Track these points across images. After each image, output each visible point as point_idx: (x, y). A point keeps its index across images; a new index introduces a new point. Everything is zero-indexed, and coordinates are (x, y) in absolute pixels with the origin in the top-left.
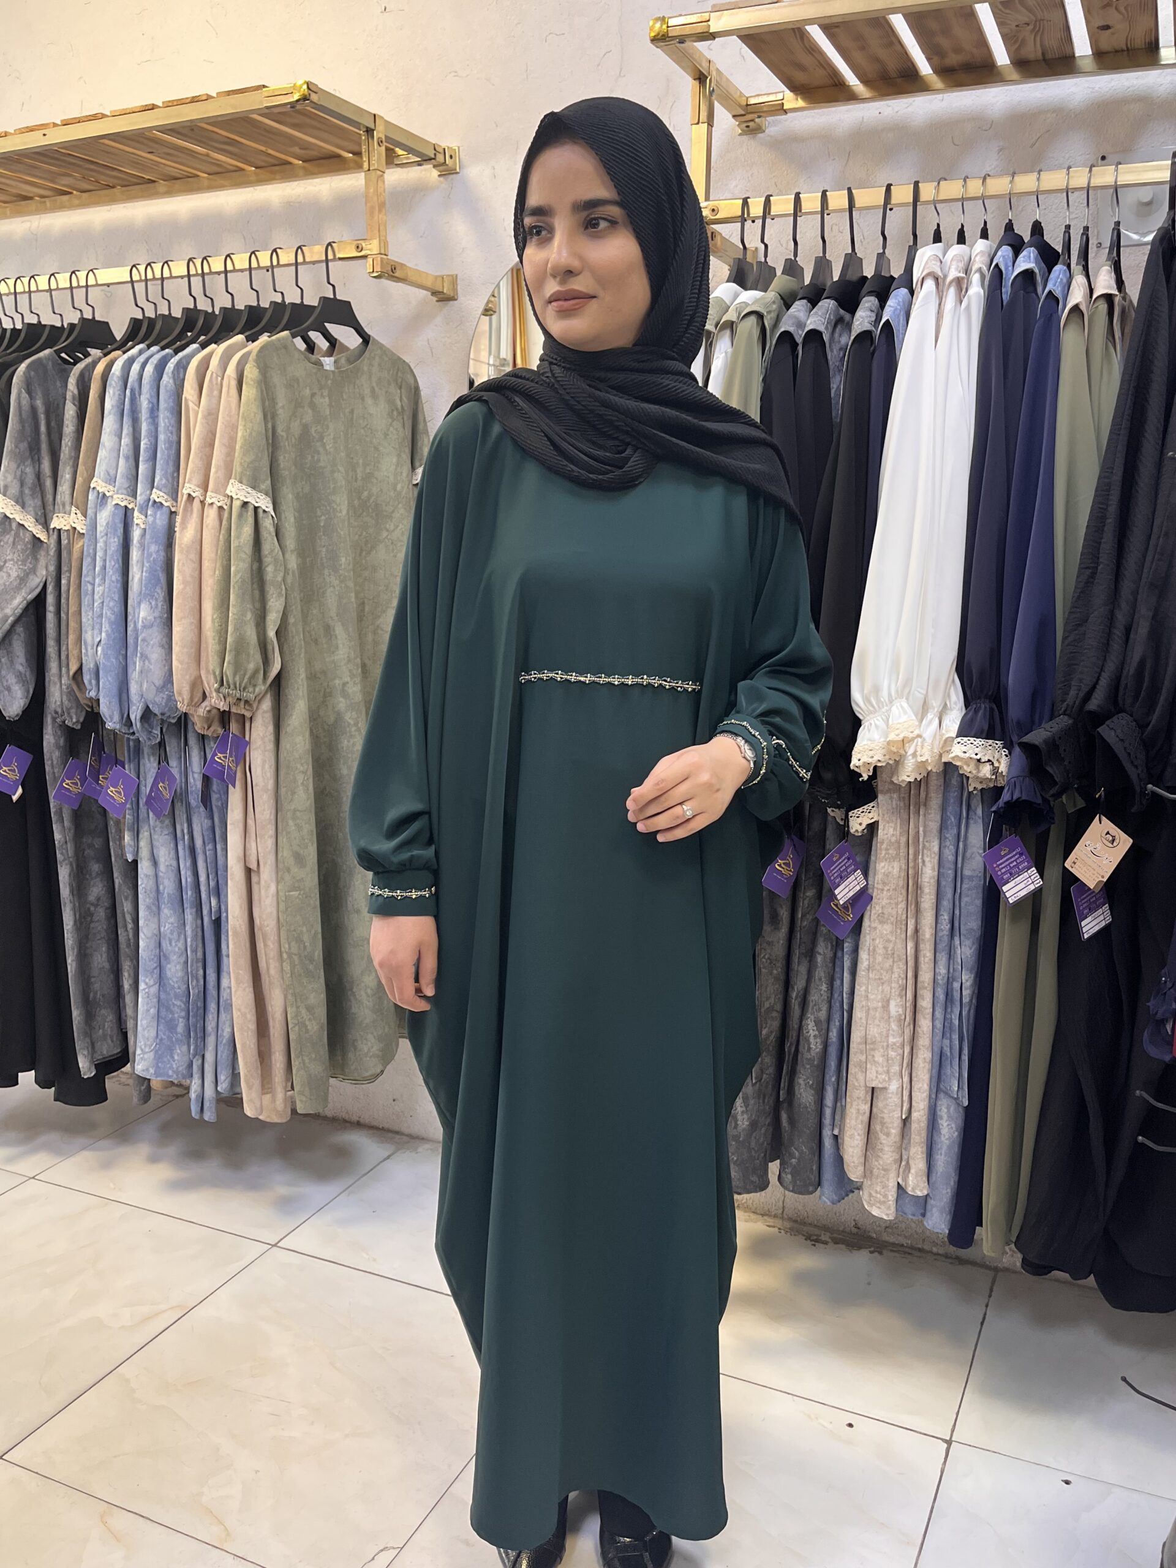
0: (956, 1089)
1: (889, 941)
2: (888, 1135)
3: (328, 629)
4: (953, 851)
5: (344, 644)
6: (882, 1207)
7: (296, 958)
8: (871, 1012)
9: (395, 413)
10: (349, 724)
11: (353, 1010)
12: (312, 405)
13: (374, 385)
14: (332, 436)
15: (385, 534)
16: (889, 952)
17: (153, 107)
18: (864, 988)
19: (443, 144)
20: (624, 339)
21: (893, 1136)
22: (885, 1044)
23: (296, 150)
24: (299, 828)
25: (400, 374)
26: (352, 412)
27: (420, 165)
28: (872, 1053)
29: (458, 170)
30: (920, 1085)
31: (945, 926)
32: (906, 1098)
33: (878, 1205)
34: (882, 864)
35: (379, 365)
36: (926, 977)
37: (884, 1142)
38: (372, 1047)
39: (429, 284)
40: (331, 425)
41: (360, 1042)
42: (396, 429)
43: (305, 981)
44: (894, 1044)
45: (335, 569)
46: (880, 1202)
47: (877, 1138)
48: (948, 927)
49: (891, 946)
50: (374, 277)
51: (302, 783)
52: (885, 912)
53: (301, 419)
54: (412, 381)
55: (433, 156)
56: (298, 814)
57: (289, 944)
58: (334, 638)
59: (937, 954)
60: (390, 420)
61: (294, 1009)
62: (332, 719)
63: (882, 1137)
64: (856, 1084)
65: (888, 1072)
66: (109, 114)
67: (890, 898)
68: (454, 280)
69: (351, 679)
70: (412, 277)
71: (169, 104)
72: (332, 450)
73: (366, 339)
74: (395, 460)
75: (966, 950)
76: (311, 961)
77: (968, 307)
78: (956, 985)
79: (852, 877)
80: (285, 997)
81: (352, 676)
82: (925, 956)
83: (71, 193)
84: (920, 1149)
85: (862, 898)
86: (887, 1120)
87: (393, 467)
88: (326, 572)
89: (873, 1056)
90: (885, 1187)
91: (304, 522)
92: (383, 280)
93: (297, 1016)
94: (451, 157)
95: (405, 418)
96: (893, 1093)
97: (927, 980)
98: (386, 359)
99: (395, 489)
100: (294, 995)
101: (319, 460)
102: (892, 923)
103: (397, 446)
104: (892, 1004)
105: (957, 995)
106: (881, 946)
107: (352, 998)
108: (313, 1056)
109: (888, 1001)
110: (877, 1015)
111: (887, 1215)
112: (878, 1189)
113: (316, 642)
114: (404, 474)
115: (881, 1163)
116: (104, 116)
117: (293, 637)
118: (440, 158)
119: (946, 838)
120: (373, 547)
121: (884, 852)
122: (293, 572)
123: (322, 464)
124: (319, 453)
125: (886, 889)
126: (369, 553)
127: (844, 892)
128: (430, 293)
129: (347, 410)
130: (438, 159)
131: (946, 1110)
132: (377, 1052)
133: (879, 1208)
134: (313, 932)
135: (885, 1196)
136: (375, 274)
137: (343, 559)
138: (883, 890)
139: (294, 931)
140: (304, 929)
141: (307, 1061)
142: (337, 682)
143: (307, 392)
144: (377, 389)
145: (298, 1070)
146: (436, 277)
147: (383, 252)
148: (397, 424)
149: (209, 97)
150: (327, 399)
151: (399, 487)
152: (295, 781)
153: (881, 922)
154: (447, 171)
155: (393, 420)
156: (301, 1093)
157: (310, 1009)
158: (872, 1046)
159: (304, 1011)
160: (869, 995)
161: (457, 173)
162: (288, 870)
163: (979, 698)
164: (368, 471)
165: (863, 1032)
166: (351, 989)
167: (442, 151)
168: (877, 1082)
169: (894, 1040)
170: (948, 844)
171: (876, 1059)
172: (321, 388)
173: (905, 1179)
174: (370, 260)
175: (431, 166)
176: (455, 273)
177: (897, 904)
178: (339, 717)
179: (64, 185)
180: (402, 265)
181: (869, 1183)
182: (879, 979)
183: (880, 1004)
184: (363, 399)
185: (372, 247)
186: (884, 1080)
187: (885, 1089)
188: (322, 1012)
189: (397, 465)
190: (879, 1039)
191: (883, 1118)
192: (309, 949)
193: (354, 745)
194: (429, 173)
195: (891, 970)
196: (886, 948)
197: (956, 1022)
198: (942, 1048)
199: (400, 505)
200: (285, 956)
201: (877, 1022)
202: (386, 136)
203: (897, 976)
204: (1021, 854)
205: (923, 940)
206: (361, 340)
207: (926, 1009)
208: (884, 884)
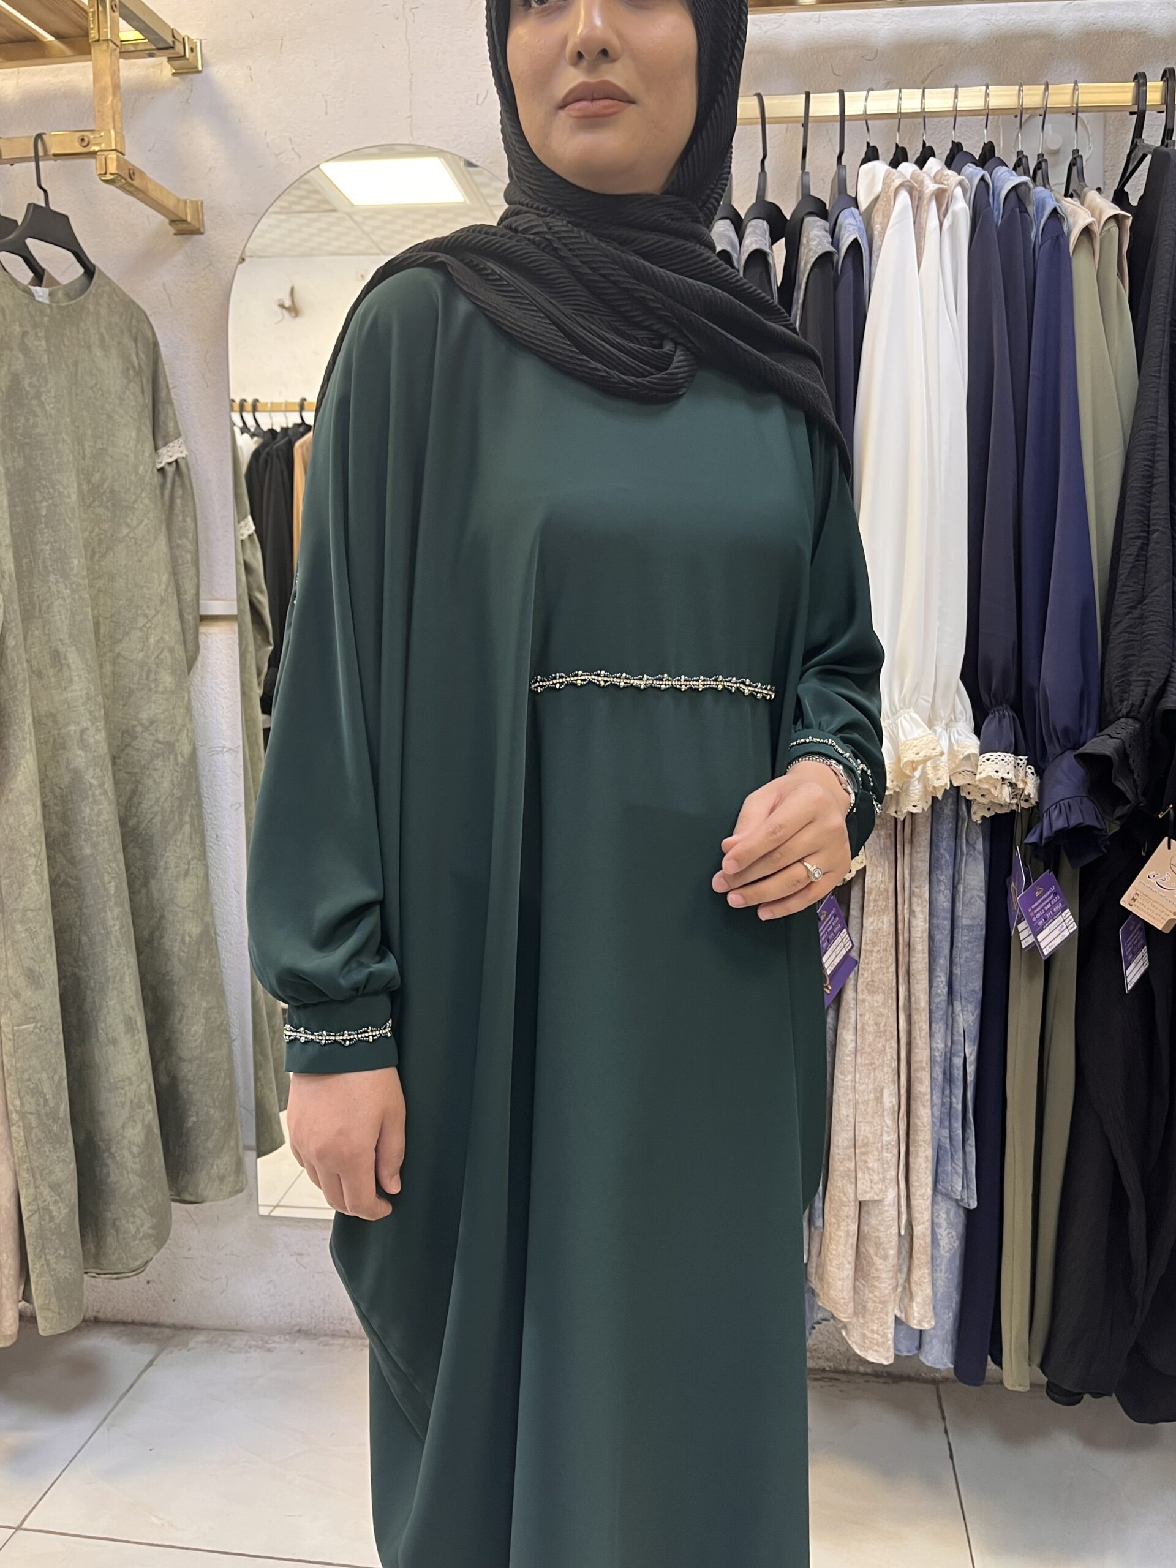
0: (960, 1189)
1: (881, 1015)
2: (885, 1258)
3: (57, 658)
4: (949, 897)
5: (80, 677)
6: (881, 1350)
7: (33, 1119)
8: (861, 1106)
9: (131, 372)
10: (91, 785)
11: (112, 1178)
12: (25, 349)
13: (103, 330)
14: (53, 394)
15: (125, 531)
16: (882, 1029)
18: (849, 1077)
19: (183, 31)
20: (652, 182)
21: (891, 1258)
22: (880, 1144)
24: (32, 934)
25: (134, 322)
26: (76, 364)
27: (154, 55)
28: (864, 1158)
29: (200, 68)
30: (924, 1191)
31: (942, 989)
32: (904, 1209)
33: (876, 1348)
34: (871, 919)
35: (109, 305)
36: (922, 1055)
37: (881, 1267)
38: (142, 1225)
39: (170, 204)
40: (50, 377)
41: (124, 1222)
42: (134, 394)
43: (47, 1148)
44: (889, 1143)
45: (65, 575)
46: (878, 1344)
47: (871, 1264)
48: (945, 990)
49: (883, 1021)
50: (106, 182)
51: (35, 871)
52: (876, 979)
53: (10, 365)
54: (150, 334)
55: (172, 44)
56: (30, 914)
57: (21, 1099)
58: (65, 667)
59: (933, 1025)
60: (125, 381)
61: (32, 1190)
62: (67, 779)
63: (878, 1261)
64: (845, 1199)
65: (884, 1180)
67: (881, 961)
68: (198, 207)
69: (93, 724)
70: (149, 192)
72: (53, 412)
73: (90, 271)
74: (134, 434)
75: (967, 1018)
76: (55, 1119)
77: (953, 227)
78: (958, 1061)
79: (839, 939)
80: (16, 1175)
81: (94, 720)
82: (920, 1029)
84: (927, 1271)
85: (849, 964)
86: (884, 1239)
87: (132, 443)
88: (52, 578)
89: (866, 1162)
90: (883, 1323)
91: (18, 509)
92: (117, 188)
93: (35, 1199)
94: (192, 50)
95: (144, 381)
96: (889, 1205)
97: (925, 1059)
98: (116, 299)
99: (137, 474)
100: (31, 1170)
101: (35, 425)
102: (884, 993)
103: (136, 417)
104: (886, 1093)
105: (958, 1073)
106: (871, 1022)
107: (109, 1161)
108: (62, 1253)
109: (882, 1091)
110: (869, 1110)
111: (887, 1359)
112: (875, 1328)
113: (39, 674)
114: (147, 454)
115: (878, 1294)
117: (14, 666)
118: (179, 47)
119: (939, 881)
120: (109, 549)
121: (872, 905)
122: (10, 576)
123: (39, 430)
124: (35, 415)
125: (875, 950)
126: (104, 556)
127: (830, 960)
128: (167, 221)
129: (70, 361)
130: (175, 51)
131: (944, 1216)
132: (150, 1231)
133: (877, 1351)
134: (56, 1078)
135: (884, 1335)
136: (108, 177)
137: (76, 561)
138: (872, 952)
139: (29, 1080)
140: (44, 1075)
141: (52, 1259)
142: (72, 728)
143: (17, 329)
144: (107, 338)
145: (40, 1275)
146: (178, 200)
147: (119, 150)
148: (135, 387)
150: (43, 342)
151: (141, 469)
152: (24, 868)
153: (872, 993)
154: (186, 69)
155: (130, 381)
156: (46, 1307)
157: (54, 1187)
158: (863, 1150)
159: (46, 1191)
160: (857, 1085)
161: (199, 72)
162: (17, 995)
163: (1001, 704)
164: (99, 446)
165: (851, 1133)
166: (108, 1149)
167: (181, 40)
168: (871, 1194)
169: (888, 1139)
170: (942, 888)
171: (870, 1165)
172: (35, 326)
173: (906, 1310)
174: (101, 159)
176: (201, 199)
177: (888, 968)
178: (77, 775)
180: (141, 172)
181: (862, 1321)
182: (871, 1064)
183: (872, 1095)
184: (89, 348)
185: (105, 140)
186: (881, 1190)
187: (880, 1201)
188: (71, 1188)
189: (138, 440)
190: (872, 1140)
191: (878, 1238)
192: (52, 1104)
193: (99, 813)
194: (161, 68)
195: (883, 1051)
196: (877, 1024)
197: (959, 1107)
198: (939, 1140)
199: (144, 495)
200: (15, 1117)
201: (869, 1118)
203: (889, 1057)
204: (1055, 894)
205: (917, 1009)
206: (82, 270)
207: (925, 1094)
208: (874, 944)
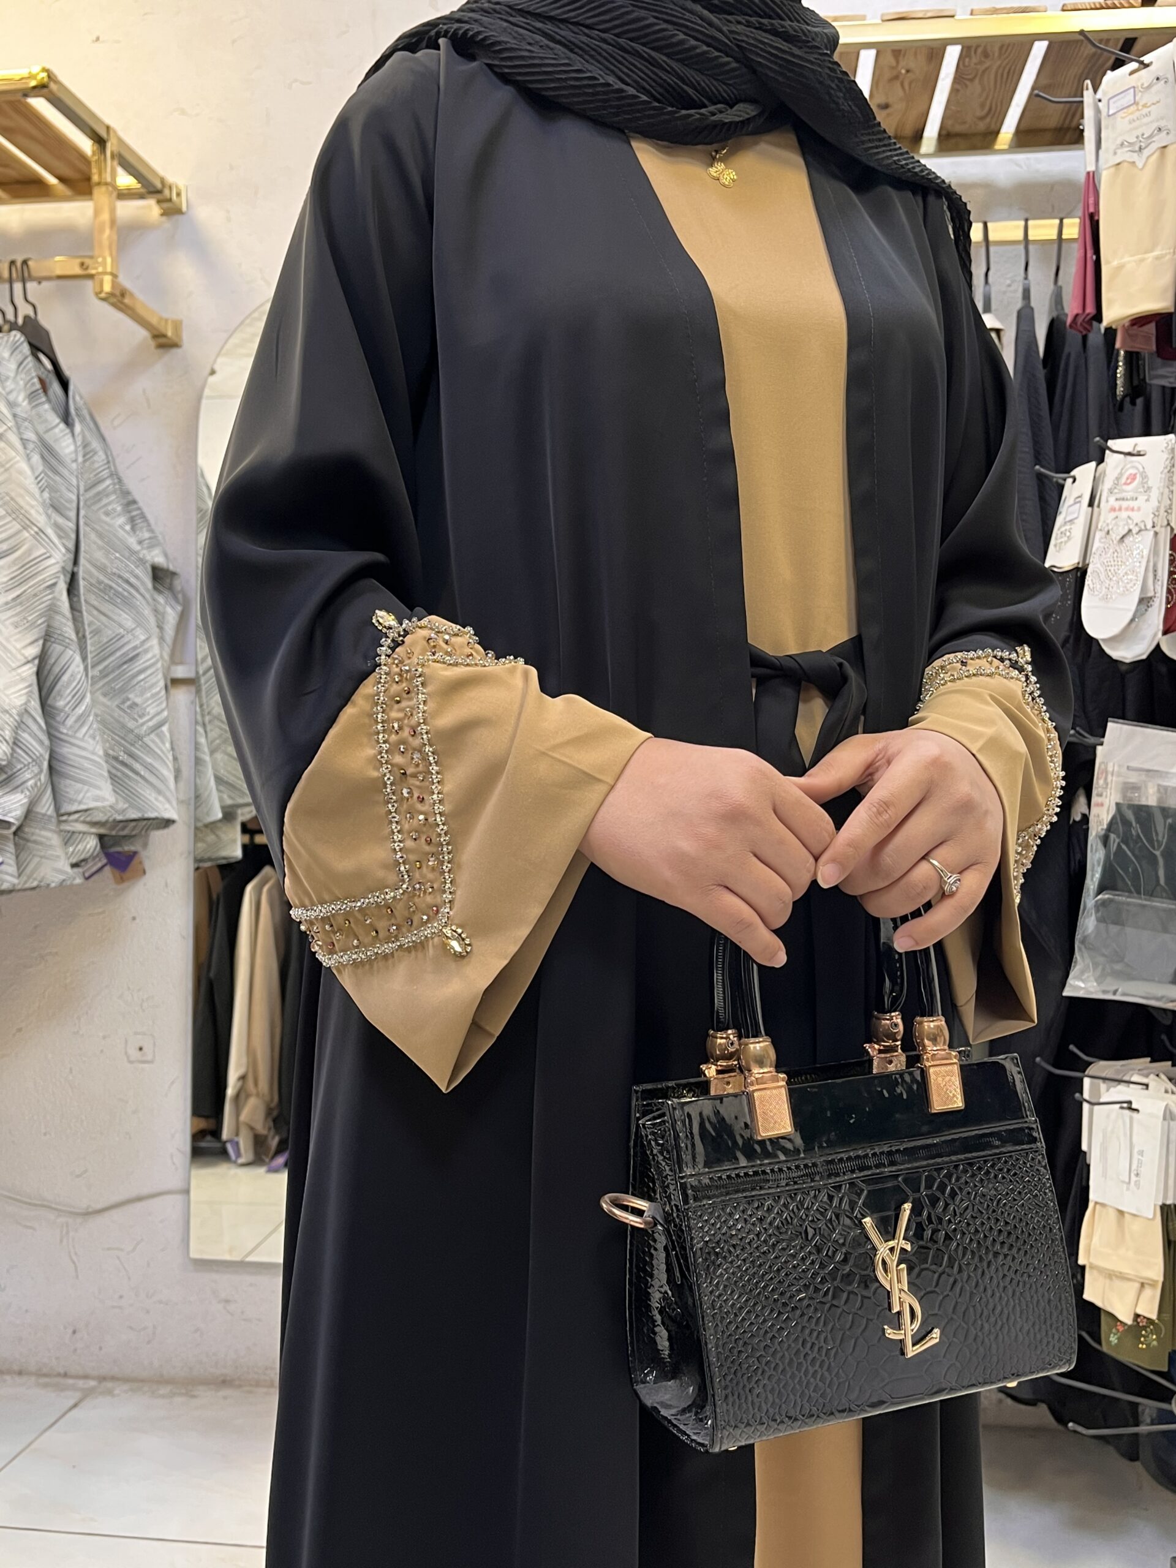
19: (170, 179)
27: (144, 198)
50: (101, 299)
55: (160, 189)
68: (177, 325)
70: (140, 309)
92: (109, 305)
94: (178, 195)
128: (149, 336)
130: (163, 195)
136: (103, 296)
146: (161, 318)
147: (113, 272)
154: (172, 210)
161: (183, 213)
167: (169, 187)
174: (98, 280)
175: (154, 201)
176: (180, 317)
180: (131, 293)
185: (102, 265)
202: (118, 152)
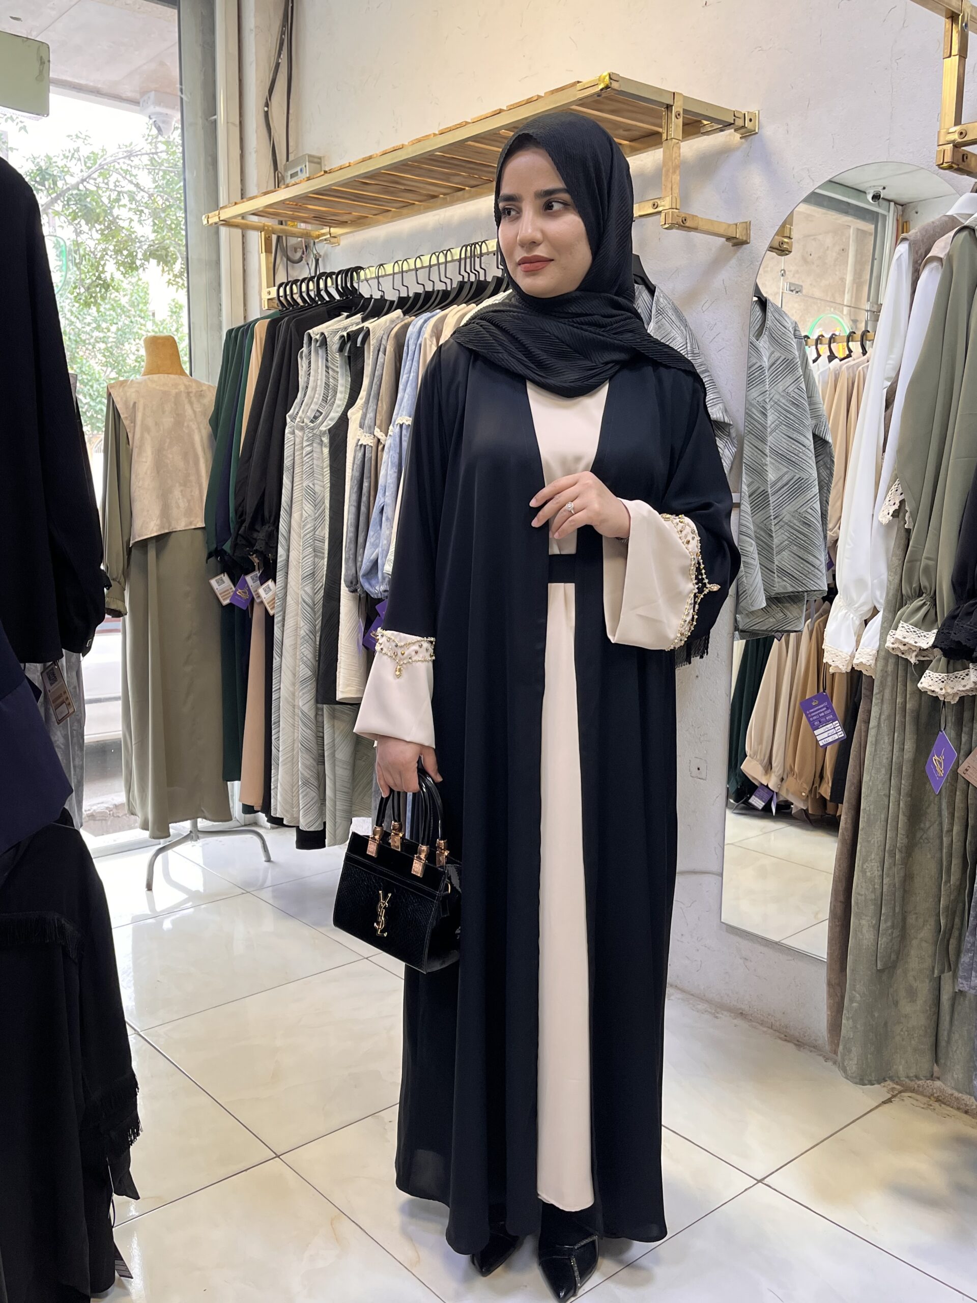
17: (500, 111)
19: (744, 110)
23: (621, 132)
27: (722, 131)
29: (757, 131)
50: (666, 228)
55: (733, 122)
66: (470, 121)
68: (747, 226)
70: (702, 225)
71: (511, 108)
83: (464, 189)
92: (674, 230)
94: (751, 120)
116: (467, 123)
118: (740, 123)
128: (724, 239)
130: (736, 123)
136: (667, 226)
146: (729, 225)
147: (674, 207)
149: (539, 97)
154: (747, 134)
161: (757, 133)
167: (742, 117)
174: (663, 215)
175: (733, 130)
176: (750, 219)
179: (457, 184)
180: (694, 217)
185: (665, 204)
194: (730, 137)
202: (684, 109)
